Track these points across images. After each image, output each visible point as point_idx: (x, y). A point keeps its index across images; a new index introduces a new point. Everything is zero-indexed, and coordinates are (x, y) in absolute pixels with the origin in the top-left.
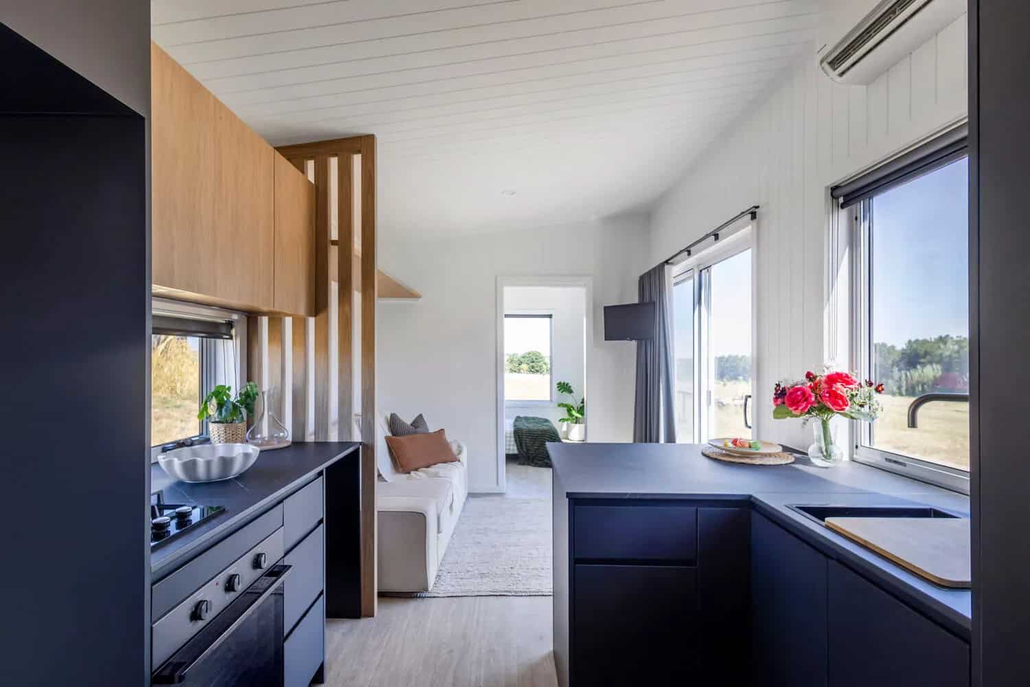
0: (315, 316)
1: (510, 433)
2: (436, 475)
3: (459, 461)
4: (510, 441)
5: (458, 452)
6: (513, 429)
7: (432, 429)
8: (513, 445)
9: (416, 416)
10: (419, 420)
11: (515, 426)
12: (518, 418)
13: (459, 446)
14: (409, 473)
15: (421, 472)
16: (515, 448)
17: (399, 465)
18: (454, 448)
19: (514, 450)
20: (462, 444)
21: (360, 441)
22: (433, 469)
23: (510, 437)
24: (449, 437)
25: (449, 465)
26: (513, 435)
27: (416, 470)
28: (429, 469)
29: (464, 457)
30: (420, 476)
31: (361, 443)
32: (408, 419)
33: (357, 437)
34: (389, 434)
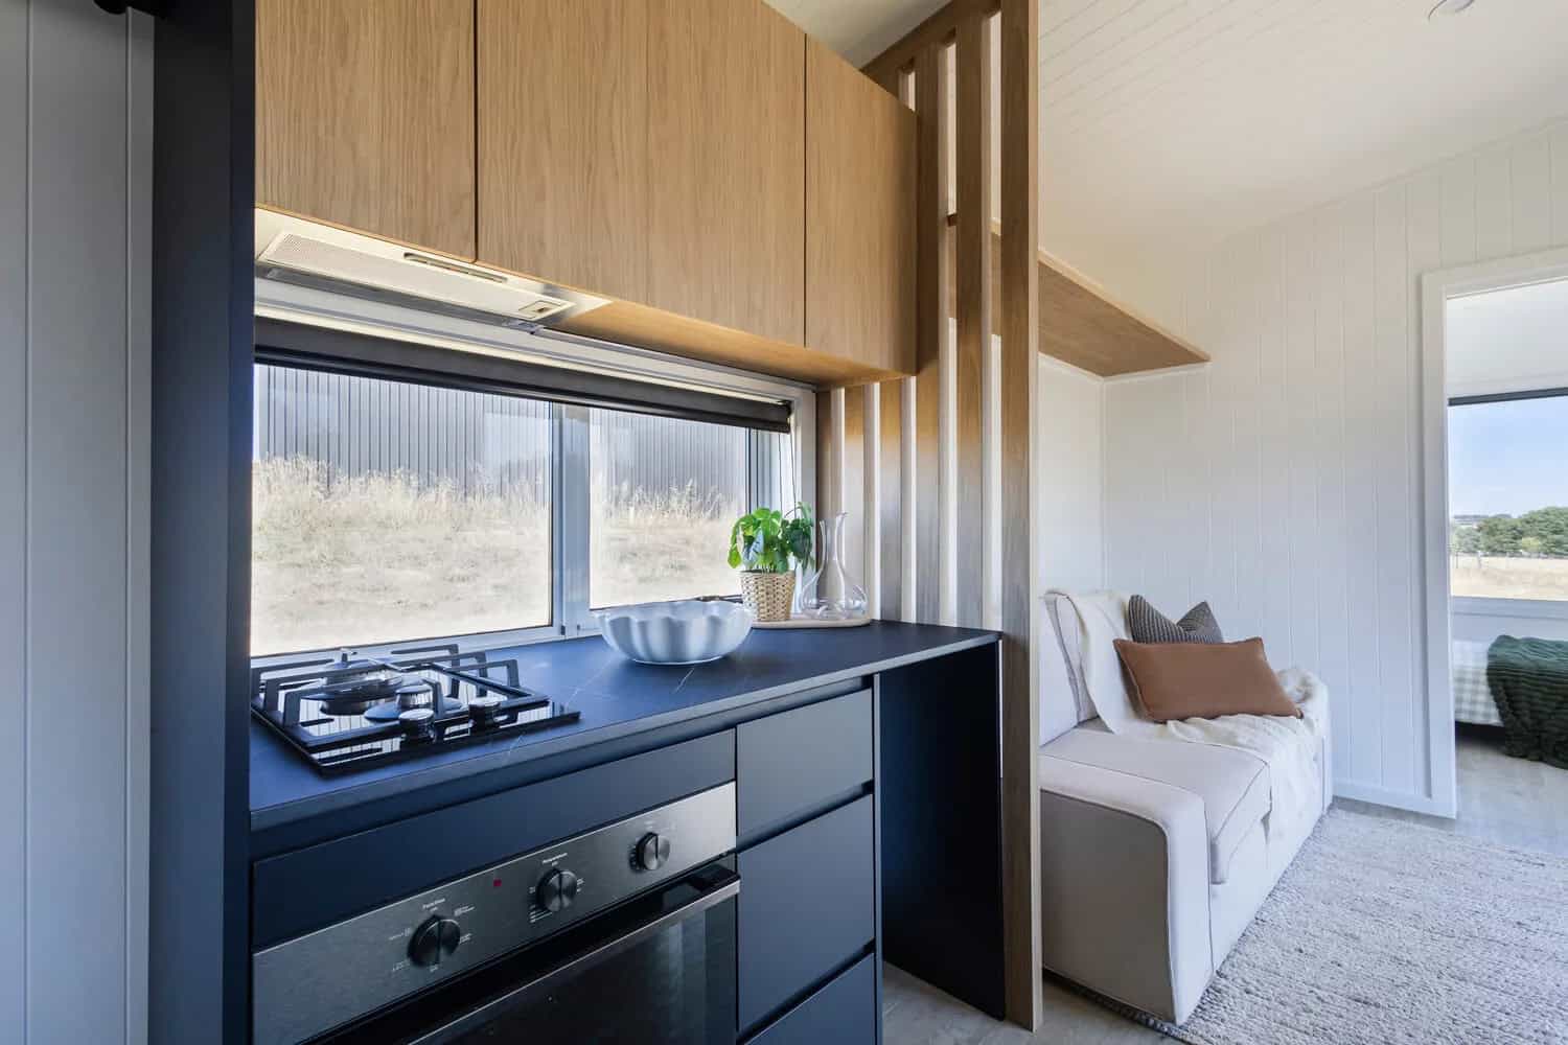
0: (917, 371)
1: (1477, 673)
2: (1231, 739)
3: (1302, 717)
4: (1475, 692)
5: (1298, 695)
6: (1484, 664)
7: (1231, 633)
8: (1486, 704)
9: (1194, 605)
10: (1200, 613)
11: (1490, 656)
12: (1504, 640)
13: (1305, 683)
14: (1165, 723)
15: (1194, 724)
16: (1494, 711)
17: (1142, 703)
18: (1290, 688)
19: (1486, 712)
20: (1314, 679)
21: (999, 629)
22: (1223, 724)
23: (1476, 682)
24: (1275, 659)
25: (1270, 724)
26: (1483, 678)
27: (1183, 719)
28: (1213, 723)
29: (1318, 708)
30: (1191, 734)
31: (1000, 635)
32: (1172, 611)
33: (994, 622)
34: (1124, 636)
